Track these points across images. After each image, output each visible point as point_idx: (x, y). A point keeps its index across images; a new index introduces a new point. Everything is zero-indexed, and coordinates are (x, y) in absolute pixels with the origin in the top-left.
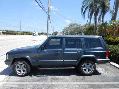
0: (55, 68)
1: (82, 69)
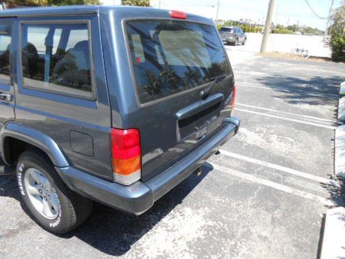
1: (21, 188)
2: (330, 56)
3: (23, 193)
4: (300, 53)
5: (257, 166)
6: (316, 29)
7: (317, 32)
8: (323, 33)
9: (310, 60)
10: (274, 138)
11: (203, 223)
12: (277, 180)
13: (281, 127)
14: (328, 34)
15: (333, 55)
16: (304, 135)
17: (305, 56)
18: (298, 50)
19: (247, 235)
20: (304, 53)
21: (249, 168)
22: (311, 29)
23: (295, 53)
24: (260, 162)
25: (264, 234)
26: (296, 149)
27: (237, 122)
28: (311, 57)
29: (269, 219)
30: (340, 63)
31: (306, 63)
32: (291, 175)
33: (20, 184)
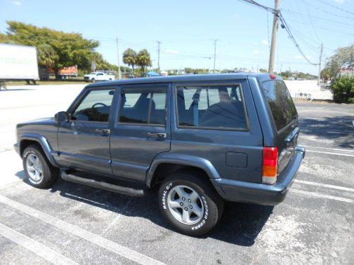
0: (93, 181)
1: (164, 203)
2: (332, 99)
3: (165, 207)
4: (303, 97)
5: (316, 187)
6: (308, 74)
7: (309, 77)
8: (316, 78)
9: (314, 103)
10: (317, 166)
11: (297, 224)
12: (337, 195)
13: (319, 158)
14: (321, 78)
15: (335, 97)
16: (341, 163)
17: (309, 99)
18: (301, 94)
19: (333, 230)
20: (308, 97)
21: (310, 189)
22: (303, 74)
23: (299, 97)
24: (316, 184)
25: (346, 228)
26: (339, 173)
27: (303, 149)
28: (314, 100)
29: (344, 219)
30: (343, 104)
31: (312, 105)
32: (345, 191)
33: (164, 200)
